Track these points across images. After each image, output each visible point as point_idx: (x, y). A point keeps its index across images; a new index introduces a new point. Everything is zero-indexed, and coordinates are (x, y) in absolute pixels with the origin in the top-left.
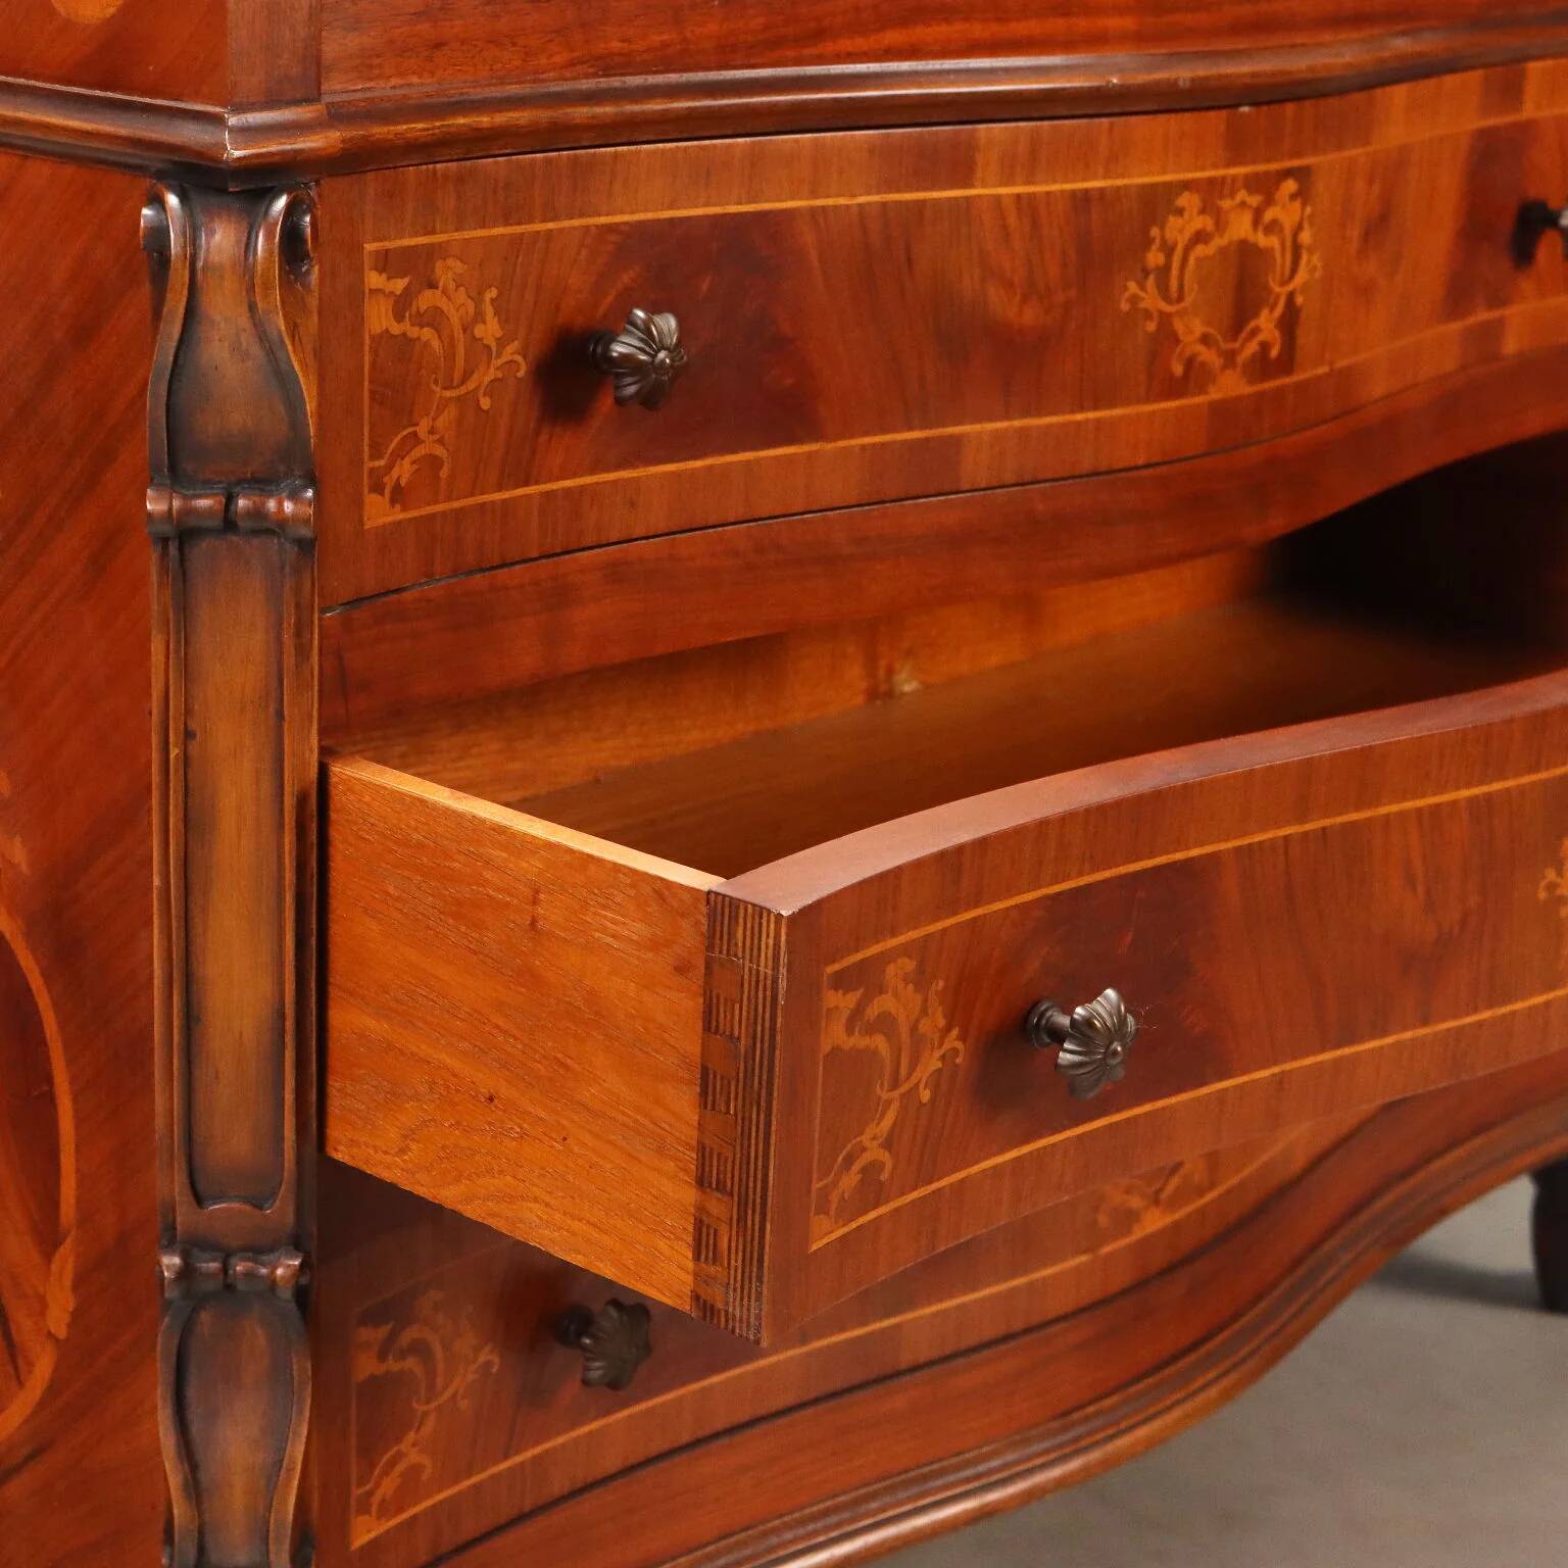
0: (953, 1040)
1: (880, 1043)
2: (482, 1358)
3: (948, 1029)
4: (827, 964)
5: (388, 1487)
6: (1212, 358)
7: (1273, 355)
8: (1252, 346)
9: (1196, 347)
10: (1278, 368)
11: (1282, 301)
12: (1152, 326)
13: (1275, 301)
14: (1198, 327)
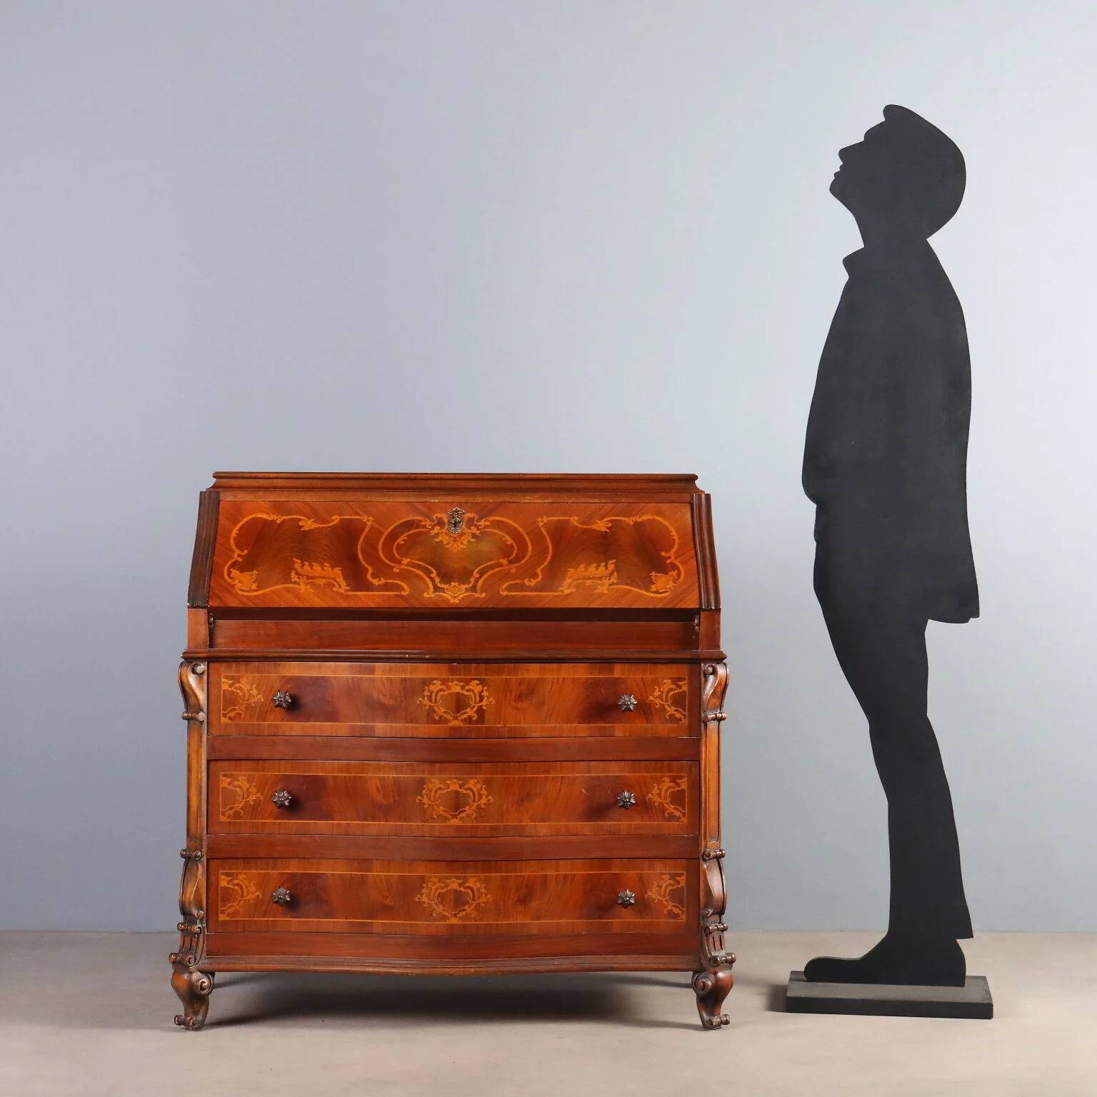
0: (259, 795)
1: (238, 789)
2: (258, 893)
3: (257, 792)
4: (221, 772)
5: (229, 911)
6: (449, 717)
7: (474, 719)
8: (465, 716)
9: (443, 714)
10: (476, 722)
11: (476, 707)
12: (427, 708)
13: (474, 707)
14: (443, 710)
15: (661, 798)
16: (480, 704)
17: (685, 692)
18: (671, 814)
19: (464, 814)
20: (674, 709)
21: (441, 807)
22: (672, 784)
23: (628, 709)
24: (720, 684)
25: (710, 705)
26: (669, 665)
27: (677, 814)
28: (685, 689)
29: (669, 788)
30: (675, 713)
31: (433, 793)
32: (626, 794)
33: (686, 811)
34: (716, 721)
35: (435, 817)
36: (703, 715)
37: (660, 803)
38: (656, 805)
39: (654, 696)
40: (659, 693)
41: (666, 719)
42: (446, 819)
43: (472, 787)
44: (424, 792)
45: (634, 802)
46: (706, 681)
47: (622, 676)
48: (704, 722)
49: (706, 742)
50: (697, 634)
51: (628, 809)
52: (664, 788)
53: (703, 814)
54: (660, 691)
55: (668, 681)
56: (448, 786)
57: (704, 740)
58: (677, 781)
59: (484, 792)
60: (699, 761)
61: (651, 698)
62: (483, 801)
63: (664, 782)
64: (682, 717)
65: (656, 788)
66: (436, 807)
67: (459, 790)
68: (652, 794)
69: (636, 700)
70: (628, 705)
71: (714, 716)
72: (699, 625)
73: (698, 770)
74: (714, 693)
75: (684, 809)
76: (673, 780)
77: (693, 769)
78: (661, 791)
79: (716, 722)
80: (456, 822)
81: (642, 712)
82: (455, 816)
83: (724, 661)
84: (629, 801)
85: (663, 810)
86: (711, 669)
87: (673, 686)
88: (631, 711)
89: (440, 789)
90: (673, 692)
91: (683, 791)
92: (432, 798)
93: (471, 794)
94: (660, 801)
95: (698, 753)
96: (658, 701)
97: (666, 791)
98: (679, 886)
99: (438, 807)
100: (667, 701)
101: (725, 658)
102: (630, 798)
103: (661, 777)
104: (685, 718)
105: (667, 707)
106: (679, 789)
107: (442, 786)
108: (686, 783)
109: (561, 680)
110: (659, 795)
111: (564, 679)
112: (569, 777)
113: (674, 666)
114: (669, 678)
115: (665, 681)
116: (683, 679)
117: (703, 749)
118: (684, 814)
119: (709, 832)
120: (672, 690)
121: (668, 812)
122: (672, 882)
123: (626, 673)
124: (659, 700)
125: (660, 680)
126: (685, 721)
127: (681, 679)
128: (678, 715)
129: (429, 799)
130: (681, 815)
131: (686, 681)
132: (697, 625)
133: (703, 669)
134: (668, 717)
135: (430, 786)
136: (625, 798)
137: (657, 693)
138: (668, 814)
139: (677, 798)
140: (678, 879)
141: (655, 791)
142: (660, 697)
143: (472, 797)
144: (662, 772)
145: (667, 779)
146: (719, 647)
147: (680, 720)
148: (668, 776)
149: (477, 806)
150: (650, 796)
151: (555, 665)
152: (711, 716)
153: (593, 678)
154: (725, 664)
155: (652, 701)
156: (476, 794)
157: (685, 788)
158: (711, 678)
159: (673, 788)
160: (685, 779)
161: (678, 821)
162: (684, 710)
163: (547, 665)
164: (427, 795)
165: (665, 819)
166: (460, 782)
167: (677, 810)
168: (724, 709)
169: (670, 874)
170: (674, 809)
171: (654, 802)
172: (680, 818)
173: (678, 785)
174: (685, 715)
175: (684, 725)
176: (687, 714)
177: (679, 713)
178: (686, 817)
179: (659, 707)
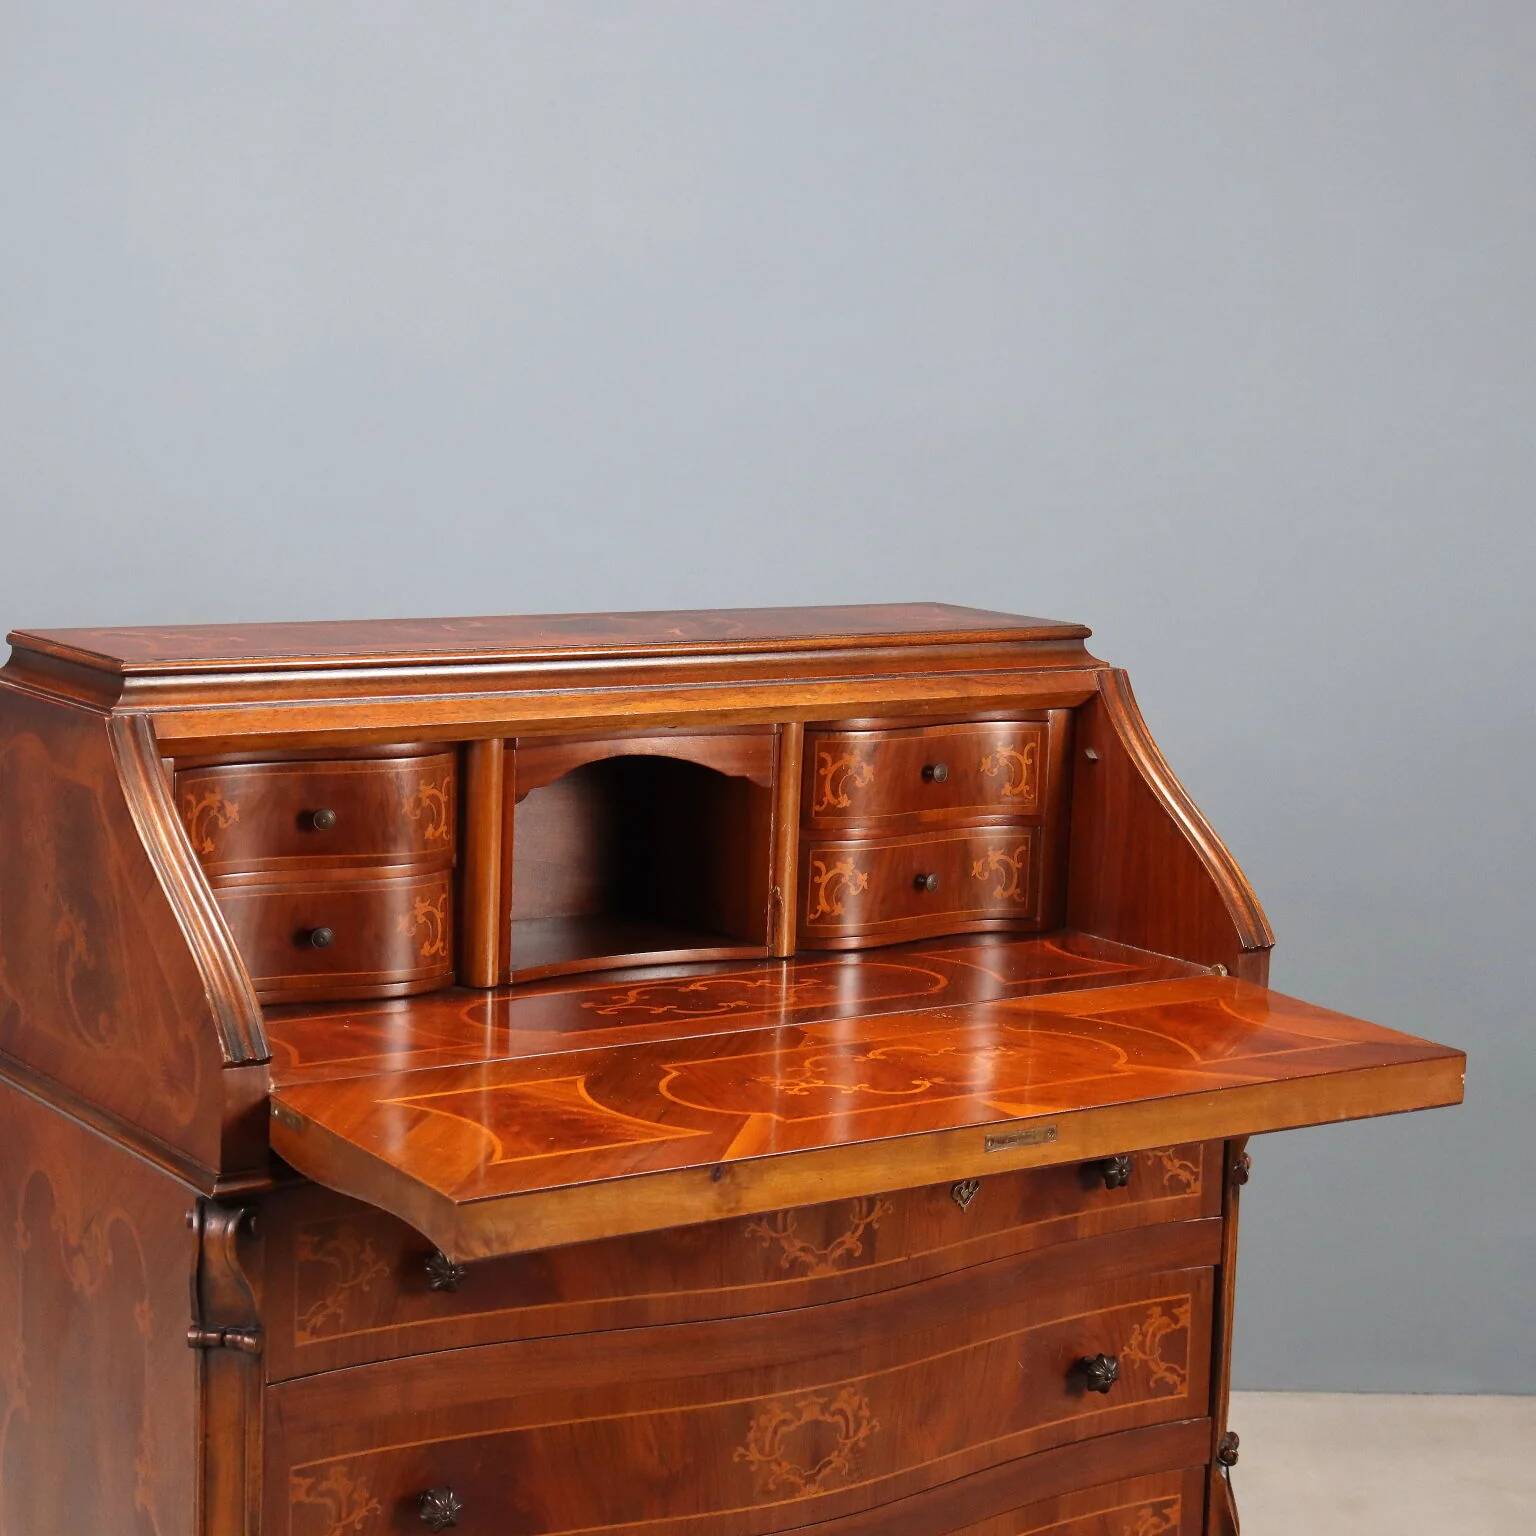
0: (374, 1503)
1: (329, 1501)
3: (370, 1499)
4: (292, 1465)
6: (809, 1259)
7: (857, 1254)
8: (839, 1252)
9: (798, 1254)
10: (862, 1261)
11: (861, 1228)
12: (766, 1245)
13: (857, 1227)
14: (798, 1244)
15: (1144, 1352)
16: (868, 1220)
18: (1161, 1381)
19: (827, 1471)
20: (1177, 1163)
21: (784, 1464)
22: (1164, 1320)
27: (1171, 1378)
29: (1159, 1328)
30: (1179, 1171)
31: (769, 1434)
33: (1187, 1371)
35: (772, 1487)
37: (1141, 1361)
38: (1136, 1367)
41: (1164, 1187)
42: (793, 1489)
43: (844, 1406)
44: (751, 1435)
52: (1151, 1330)
56: (798, 1413)
59: (865, 1413)
62: (862, 1433)
63: (1151, 1317)
64: (1192, 1178)
65: (1137, 1331)
66: (774, 1467)
67: (821, 1418)
68: (1130, 1347)
73: (1211, 1283)
75: (1183, 1367)
76: (1168, 1309)
77: (1203, 1282)
78: (1145, 1336)
80: (813, 1492)
82: (810, 1480)
85: (1149, 1375)
89: (784, 1422)
91: (1184, 1330)
92: (767, 1448)
93: (842, 1422)
94: (1144, 1357)
97: (1154, 1335)
98: (1168, 1526)
99: (780, 1464)
103: (1149, 1307)
104: (1197, 1179)
105: (1166, 1161)
106: (1178, 1327)
107: (788, 1415)
108: (1189, 1315)
110: (1142, 1346)
112: (999, 1341)
118: (1183, 1379)
121: (1155, 1377)
122: (1155, 1520)
126: (1198, 1186)
128: (1184, 1175)
129: (761, 1451)
130: (1178, 1380)
134: (1165, 1182)
135: (763, 1419)
136: (1106, 1371)
138: (1156, 1381)
139: (1172, 1346)
140: (1166, 1511)
141: (1135, 1340)
143: (844, 1429)
144: (1148, 1298)
145: (1157, 1311)
147: (1188, 1185)
148: (1158, 1305)
149: (852, 1449)
150: (1126, 1350)
156: (851, 1419)
157: (1189, 1325)
159: (1167, 1326)
160: (1187, 1307)
161: (1172, 1393)
162: (1196, 1163)
164: (756, 1441)
165: (1152, 1394)
166: (821, 1401)
167: (1171, 1370)
169: (1153, 1505)
170: (1166, 1369)
171: (1134, 1362)
172: (1175, 1385)
173: (1176, 1320)
174: (1198, 1172)
175: (1196, 1195)
176: (1200, 1169)
177: (1185, 1170)
178: (1186, 1384)
179: (1153, 1164)
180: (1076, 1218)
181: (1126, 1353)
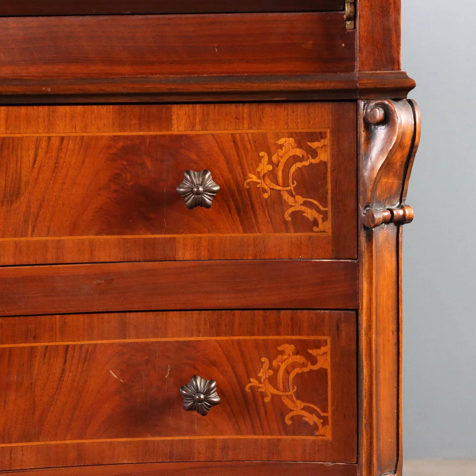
15: (276, 387)
17: (325, 163)
18: (298, 420)
20: (300, 199)
22: (299, 359)
23: (201, 203)
24: (399, 145)
25: (378, 192)
26: (290, 107)
27: (311, 419)
28: (324, 156)
29: (294, 366)
30: (303, 208)
32: (200, 383)
33: (329, 414)
34: (392, 225)
36: (363, 213)
38: (267, 400)
39: (258, 174)
40: (270, 168)
41: (285, 222)
45: (216, 400)
46: (370, 138)
47: (189, 133)
48: (365, 228)
49: (370, 269)
50: (349, 37)
51: (204, 414)
52: (283, 367)
53: (364, 421)
54: (270, 162)
55: (288, 142)
57: (366, 266)
58: (310, 351)
60: (357, 312)
61: (254, 178)
63: (282, 353)
64: (319, 218)
65: (266, 365)
68: (259, 379)
69: (218, 184)
70: (198, 193)
71: (387, 214)
72: (353, 18)
73: (353, 328)
74: (387, 165)
75: (325, 410)
76: (302, 348)
77: (343, 326)
78: (276, 371)
79: (392, 228)
81: (233, 206)
83: (410, 95)
84: (206, 399)
85: (283, 411)
86: (379, 113)
87: (299, 152)
88: (208, 206)
90: (299, 165)
91: (322, 372)
94: (275, 392)
95: (355, 294)
96: (267, 184)
97: (287, 372)
100: (286, 184)
101: (412, 87)
102: (207, 393)
103: (279, 343)
104: (325, 219)
105: (286, 196)
106: (315, 368)
108: (328, 356)
109: (55, 142)
110: (273, 380)
111: (62, 138)
112: (81, 346)
113: (301, 108)
114: (291, 135)
115: (281, 141)
116: (321, 136)
117: (365, 286)
118: (325, 422)
119: (378, 460)
120: (295, 159)
121: (290, 415)
123: (198, 127)
124: (268, 181)
125: (271, 140)
126: (326, 226)
127: (318, 136)
128: (310, 214)
130: (319, 422)
131: (327, 141)
132: (349, 19)
133: (362, 112)
134: (288, 218)
136: (198, 392)
137: (265, 167)
138: (292, 418)
139: (311, 387)
141: (264, 373)
142: (273, 175)
144: (278, 334)
145: (289, 348)
146: (399, 64)
147: (316, 224)
148: (290, 342)
150: (254, 382)
151: (43, 110)
152: (381, 214)
153: (125, 138)
154: (410, 102)
155: (256, 183)
157: (328, 366)
158: (381, 132)
159: (303, 365)
160: (326, 349)
161: (312, 434)
162: (324, 202)
163: (23, 109)
165: (286, 430)
168: (408, 200)
170: (304, 409)
171: (263, 395)
172: (316, 426)
173: (314, 361)
174: (326, 212)
175: (323, 234)
176: (329, 209)
177: (311, 209)
178: (329, 427)
179: (270, 197)
180: (174, 239)
181: (252, 384)
